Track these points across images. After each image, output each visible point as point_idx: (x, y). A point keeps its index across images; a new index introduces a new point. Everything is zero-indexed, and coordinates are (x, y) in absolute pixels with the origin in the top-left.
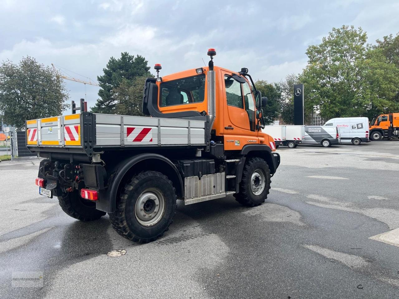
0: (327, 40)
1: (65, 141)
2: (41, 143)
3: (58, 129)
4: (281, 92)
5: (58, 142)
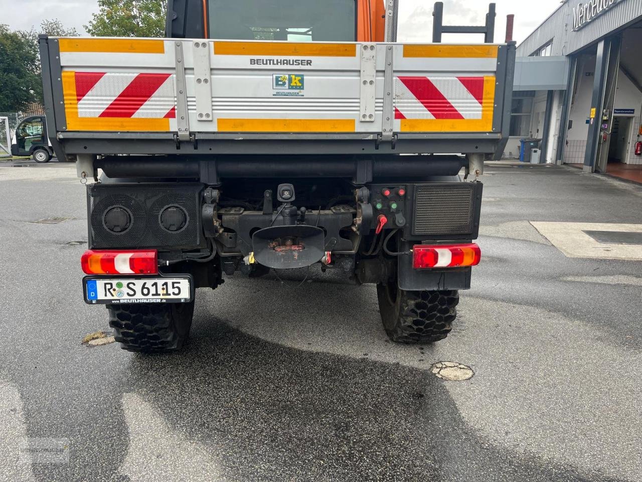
1: (399, 120)
2: (213, 128)
3: (365, 82)
4: (35, 51)
5: (352, 122)
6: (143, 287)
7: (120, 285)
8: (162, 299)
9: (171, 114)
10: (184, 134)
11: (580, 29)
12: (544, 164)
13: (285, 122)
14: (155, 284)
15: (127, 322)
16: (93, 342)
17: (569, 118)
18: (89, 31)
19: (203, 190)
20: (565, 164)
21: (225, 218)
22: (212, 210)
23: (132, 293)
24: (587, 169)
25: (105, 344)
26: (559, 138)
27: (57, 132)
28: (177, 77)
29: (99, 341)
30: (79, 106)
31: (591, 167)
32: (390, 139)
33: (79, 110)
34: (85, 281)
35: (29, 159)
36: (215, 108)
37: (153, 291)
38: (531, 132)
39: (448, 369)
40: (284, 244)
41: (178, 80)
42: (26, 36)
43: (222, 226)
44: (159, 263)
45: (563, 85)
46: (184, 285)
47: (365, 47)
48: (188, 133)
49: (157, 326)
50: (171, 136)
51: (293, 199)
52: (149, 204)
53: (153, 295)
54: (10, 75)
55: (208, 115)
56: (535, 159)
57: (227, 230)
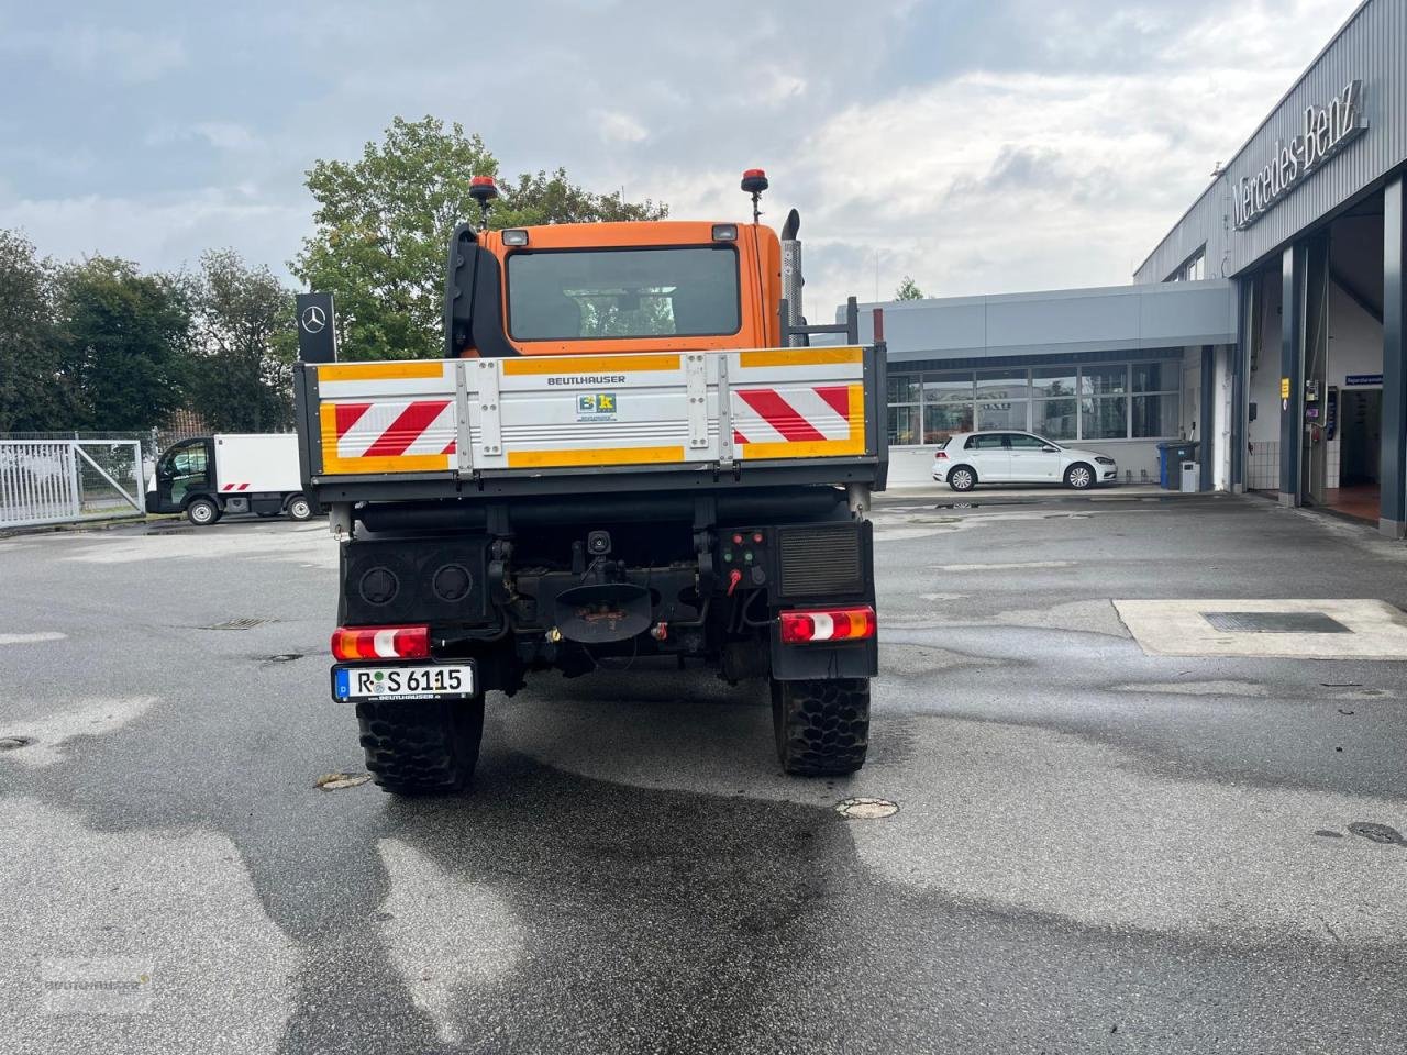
0: (381, 154)
1: (740, 445)
2: (503, 463)
3: (693, 400)
4: (187, 310)
5: (680, 449)
6: (411, 679)
7: (379, 676)
8: (435, 695)
9: (450, 450)
10: (466, 472)
11: (1249, 226)
12: (1210, 493)
13: (594, 453)
14: (427, 674)
15: (386, 737)
16: (330, 785)
17: (1248, 401)
18: (297, 271)
19: (491, 545)
20: (1249, 490)
21: (521, 580)
22: (501, 568)
23: (395, 686)
24: (1286, 499)
25: (347, 787)
26: (1232, 437)
27: (312, 476)
28: (458, 404)
29: (340, 784)
30: (339, 444)
31: (1293, 496)
32: (731, 469)
33: (339, 450)
34: (334, 671)
35: (178, 519)
36: (504, 439)
37: (423, 683)
38: (1182, 428)
39: (862, 806)
40: (598, 612)
41: (459, 408)
42: (171, 282)
43: (516, 592)
44: (432, 643)
45: (1229, 335)
46: (466, 674)
47: (691, 358)
48: (471, 471)
49: (428, 743)
50: (450, 476)
51: (609, 550)
52: (420, 564)
53: (423, 689)
54: (139, 358)
55: (496, 449)
56: (1190, 482)
57: (523, 597)
